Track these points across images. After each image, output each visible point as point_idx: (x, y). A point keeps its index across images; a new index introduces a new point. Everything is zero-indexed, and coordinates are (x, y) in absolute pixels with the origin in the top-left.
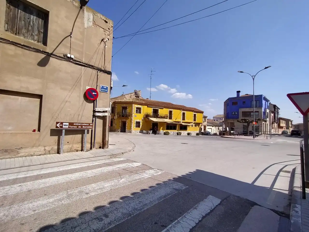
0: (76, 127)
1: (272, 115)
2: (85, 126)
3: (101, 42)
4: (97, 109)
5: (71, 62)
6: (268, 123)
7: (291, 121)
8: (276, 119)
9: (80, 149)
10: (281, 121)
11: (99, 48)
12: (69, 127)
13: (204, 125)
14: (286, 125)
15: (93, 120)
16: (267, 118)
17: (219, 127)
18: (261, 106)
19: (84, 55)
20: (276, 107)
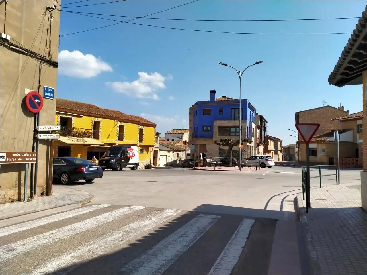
0: (15, 160)
1: (258, 131)
2: (27, 157)
3: (46, 12)
4: (40, 128)
5: (6, 46)
6: (253, 144)
7: (281, 142)
8: (263, 139)
9: (16, 197)
10: (269, 141)
11: (43, 22)
12: (6, 159)
13: (154, 149)
14: (274, 148)
15: (33, 147)
16: (253, 138)
17: (180, 153)
18: (244, 118)
19: (22, 34)
20: (263, 120)
